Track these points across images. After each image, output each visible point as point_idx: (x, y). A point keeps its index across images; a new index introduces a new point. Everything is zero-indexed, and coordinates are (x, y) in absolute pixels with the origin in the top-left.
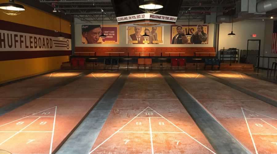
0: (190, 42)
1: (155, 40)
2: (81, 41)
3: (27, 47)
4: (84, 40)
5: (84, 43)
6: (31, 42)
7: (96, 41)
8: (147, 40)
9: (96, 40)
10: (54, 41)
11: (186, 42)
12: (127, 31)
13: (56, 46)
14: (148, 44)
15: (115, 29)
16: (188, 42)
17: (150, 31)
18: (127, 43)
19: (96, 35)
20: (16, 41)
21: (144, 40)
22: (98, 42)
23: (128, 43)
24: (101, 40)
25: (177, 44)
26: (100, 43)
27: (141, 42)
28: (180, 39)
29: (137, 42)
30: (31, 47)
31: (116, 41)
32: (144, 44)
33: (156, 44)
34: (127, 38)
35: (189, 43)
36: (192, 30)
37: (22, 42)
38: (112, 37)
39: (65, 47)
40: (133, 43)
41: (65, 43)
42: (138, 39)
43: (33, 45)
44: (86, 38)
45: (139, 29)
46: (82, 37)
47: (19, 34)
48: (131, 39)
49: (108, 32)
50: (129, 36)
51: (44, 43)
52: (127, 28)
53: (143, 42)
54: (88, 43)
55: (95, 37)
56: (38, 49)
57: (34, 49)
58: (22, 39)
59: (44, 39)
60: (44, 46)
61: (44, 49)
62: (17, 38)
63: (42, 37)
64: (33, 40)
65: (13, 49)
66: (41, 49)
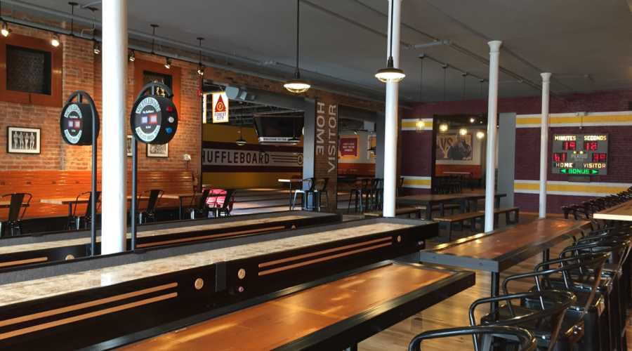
0: (447, 157)
3: (229, 162)
6: (235, 158)
10: (271, 156)
12: (368, 142)
13: (275, 161)
15: (355, 140)
16: (444, 157)
18: (368, 158)
20: (217, 157)
23: (370, 158)
30: (237, 162)
31: (356, 155)
36: (450, 141)
37: (223, 157)
38: (351, 150)
39: (295, 162)
41: (295, 158)
43: (238, 160)
47: (221, 151)
49: (347, 144)
52: (369, 138)
56: (245, 164)
57: (239, 164)
58: (224, 155)
59: (255, 155)
60: (255, 162)
61: (255, 164)
62: (218, 155)
63: (252, 153)
64: (238, 156)
65: (213, 163)
66: (250, 164)
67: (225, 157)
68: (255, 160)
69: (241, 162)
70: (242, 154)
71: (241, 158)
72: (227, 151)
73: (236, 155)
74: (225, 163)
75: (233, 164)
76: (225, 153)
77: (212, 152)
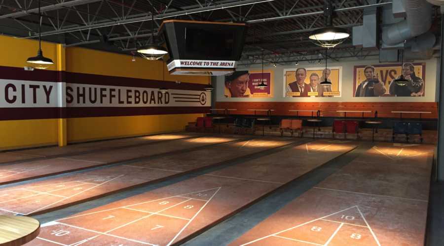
0: (389, 93)
1: (328, 91)
2: (224, 95)
4: (227, 92)
5: (227, 96)
6: (129, 97)
7: (241, 94)
8: (314, 91)
9: (242, 92)
10: (172, 94)
11: (381, 93)
12: (285, 78)
13: (176, 101)
14: (316, 96)
15: (268, 76)
16: (385, 93)
17: (320, 77)
18: (284, 96)
19: (242, 85)
21: (310, 91)
22: (245, 94)
23: (286, 95)
24: (248, 92)
25: (365, 96)
26: (247, 96)
27: (304, 95)
28: (370, 88)
29: (299, 95)
30: (130, 103)
31: (269, 93)
32: (309, 96)
33: (329, 96)
34: (285, 89)
35: (387, 95)
36: (393, 73)
37: (112, 96)
39: (197, 102)
40: (293, 96)
41: (199, 97)
42: (300, 90)
43: (132, 100)
44: (230, 89)
45: (302, 75)
46: (225, 88)
47: (108, 87)
48: (290, 90)
49: (257, 80)
50: (288, 86)
51: (153, 98)
52: (285, 73)
53: (309, 95)
54: (233, 96)
55: (240, 88)
56: (141, 104)
57: (133, 105)
58: (113, 93)
59: (153, 93)
60: (153, 102)
61: (153, 105)
62: (104, 93)
63: (149, 90)
64: (132, 94)
65: (97, 104)
66: (148, 105)
67: (114, 96)
68: (153, 99)
69: (136, 103)
70: (136, 91)
71: (136, 97)
72: (117, 88)
73: (130, 94)
74: (115, 104)
75: (125, 105)
76: (114, 90)
77: (95, 89)
